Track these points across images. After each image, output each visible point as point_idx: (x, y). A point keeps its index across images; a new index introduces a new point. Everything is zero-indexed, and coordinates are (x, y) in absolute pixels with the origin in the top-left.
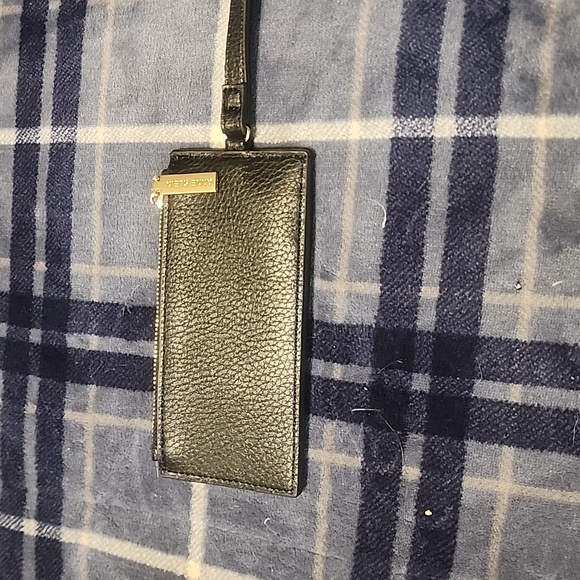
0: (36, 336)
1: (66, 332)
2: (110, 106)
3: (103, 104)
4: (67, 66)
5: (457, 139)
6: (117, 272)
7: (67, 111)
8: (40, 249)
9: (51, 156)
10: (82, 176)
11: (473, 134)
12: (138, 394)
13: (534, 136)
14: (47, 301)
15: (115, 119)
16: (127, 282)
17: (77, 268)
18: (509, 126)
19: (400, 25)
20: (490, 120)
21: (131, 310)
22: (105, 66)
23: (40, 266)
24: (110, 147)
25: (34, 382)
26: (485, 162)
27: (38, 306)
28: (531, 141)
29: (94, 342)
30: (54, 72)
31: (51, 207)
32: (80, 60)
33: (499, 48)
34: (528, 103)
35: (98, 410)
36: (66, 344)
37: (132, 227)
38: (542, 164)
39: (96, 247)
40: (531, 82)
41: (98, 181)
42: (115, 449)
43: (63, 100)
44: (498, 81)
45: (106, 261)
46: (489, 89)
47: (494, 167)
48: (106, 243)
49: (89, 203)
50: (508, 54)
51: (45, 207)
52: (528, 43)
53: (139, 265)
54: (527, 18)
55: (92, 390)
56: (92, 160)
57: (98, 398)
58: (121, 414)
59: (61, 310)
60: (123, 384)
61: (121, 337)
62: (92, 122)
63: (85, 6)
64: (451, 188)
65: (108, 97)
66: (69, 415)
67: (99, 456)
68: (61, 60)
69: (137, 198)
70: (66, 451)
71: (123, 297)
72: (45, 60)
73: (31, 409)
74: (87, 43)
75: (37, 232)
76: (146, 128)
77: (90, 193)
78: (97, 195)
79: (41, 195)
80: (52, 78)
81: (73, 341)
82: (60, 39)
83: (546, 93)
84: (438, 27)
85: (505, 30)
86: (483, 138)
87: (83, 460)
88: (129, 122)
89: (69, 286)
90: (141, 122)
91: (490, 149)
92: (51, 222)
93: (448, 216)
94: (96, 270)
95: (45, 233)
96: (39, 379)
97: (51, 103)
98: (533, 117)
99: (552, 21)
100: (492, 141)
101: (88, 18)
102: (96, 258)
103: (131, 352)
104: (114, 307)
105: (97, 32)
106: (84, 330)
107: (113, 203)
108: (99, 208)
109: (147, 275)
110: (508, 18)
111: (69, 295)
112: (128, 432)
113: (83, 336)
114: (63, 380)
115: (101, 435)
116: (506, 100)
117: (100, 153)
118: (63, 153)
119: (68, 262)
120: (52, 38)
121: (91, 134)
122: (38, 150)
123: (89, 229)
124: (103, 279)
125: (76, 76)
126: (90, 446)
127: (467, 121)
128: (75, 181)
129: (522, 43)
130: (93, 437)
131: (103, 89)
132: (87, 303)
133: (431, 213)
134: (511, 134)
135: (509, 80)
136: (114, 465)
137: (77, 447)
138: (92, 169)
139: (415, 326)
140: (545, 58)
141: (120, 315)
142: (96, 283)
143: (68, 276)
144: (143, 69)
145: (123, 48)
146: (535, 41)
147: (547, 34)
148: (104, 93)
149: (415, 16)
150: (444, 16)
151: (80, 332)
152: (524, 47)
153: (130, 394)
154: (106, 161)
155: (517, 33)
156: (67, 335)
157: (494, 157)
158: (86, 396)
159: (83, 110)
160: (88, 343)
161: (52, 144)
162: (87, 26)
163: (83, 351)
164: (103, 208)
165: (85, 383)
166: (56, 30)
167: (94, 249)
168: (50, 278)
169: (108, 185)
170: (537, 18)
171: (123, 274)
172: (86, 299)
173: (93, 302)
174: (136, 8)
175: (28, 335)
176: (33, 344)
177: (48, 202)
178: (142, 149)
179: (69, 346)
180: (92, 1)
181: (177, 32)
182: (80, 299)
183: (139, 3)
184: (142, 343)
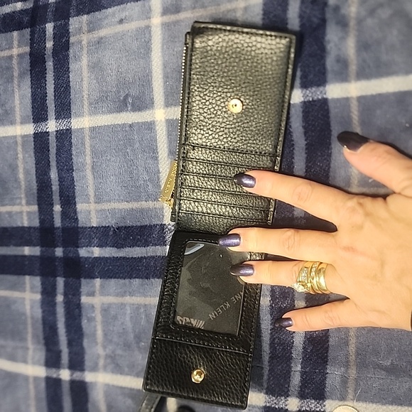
0: (59, 252)
1: (78, 247)
2: (90, 104)
3: (86, 103)
4: (60, 81)
5: (304, 103)
6: (106, 206)
7: (64, 110)
8: (56, 197)
9: (56, 138)
10: (78, 149)
11: (313, 98)
12: (127, 281)
13: (349, 96)
14: (64, 229)
15: (94, 112)
16: (113, 212)
17: (80, 207)
18: (334, 91)
20: (321, 89)
21: (117, 229)
22: (84, 79)
23: (57, 208)
24: (93, 129)
25: (60, 282)
26: (322, 115)
27: (59, 233)
28: (347, 99)
29: (97, 252)
31: (60, 170)
32: (69, 77)
34: (343, 77)
35: (102, 294)
36: (79, 255)
37: (112, 177)
38: (356, 113)
39: (91, 192)
40: (343, 63)
41: (88, 151)
42: (115, 318)
43: (61, 103)
44: (324, 64)
45: (99, 200)
46: (319, 70)
47: (328, 117)
48: (97, 189)
49: (84, 165)
50: (328, 47)
51: (56, 171)
52: (339, 39)
53: (119, 201)
54: (337, 23)
55: (98, 282)
56: (83, 139)
57: (102, 286)
58: (117, 295)
59: (74, 234)
60: (117, 276)
61: (113, 247)
62: (80, 115)
63: (69, 43)
64: (305, 133)
65: (89, 98)
66: (84, 299)
67: (106, 323)
68: (57, 78)
69: (113, 159)
70: (84, 323)
71: (111, 222)
72: (47, 79)
73: (60, 298)
74: (72, 66)
75: (53, 187)
76: (114, 115)
77: (84, 159)
78: (88, 160)
79: (53, 163)
80: (53, 90)
81: (83, 252)
82: (54, 65)
83: (353, 68)
86: (319, 100)
87: (95, 327)
88: (103, 113)
89: (77, 218)
90: (110, 112)
91: (324, 107)
92: (61, 180)
93: (306, 149)
94: (93, 207)
95: (58, 187)
96: (64, 279)
97: (53, 105)
98: (347, 84)
99: (352, 23)
100: (325, 101)
101: (71, 51)
102: (92, 199)
103: (120, 255)
104: (107, 228)
105: (78, 59)
106: (89, 245)
107: (99, 164)
108: (90, 168)
109: (125, 207)
110: (326, 25)
111: (78, 224)
112: (123, 306)
113: (89, 249)
114: (79, 278)
115: (106, 310)
116: (330, 76)
117: (87, 133)
118: (65, 136)
119: (75, 204)
120: (50, 65)
121: (81, 122)
122: (49, 136)
123: (86, 181)
124: (97, 211)
125: (67, 88)
126: (99, 318)
127: (308, 91)
128: (74, 152)
130: (101, 312)
131: (85, 94)
132: (89, 228)
133: (296, 149)
134: (336, 96)
135: (330, 62)
136: (115, 328)
137: (91, 320)
138: (83, 144)
140: (350, 47)
141: (111, 233)
142: (93, 215)
143: (75, 212)
144: (108, 79)
145: (95, 67)
146: (343, 37)
147: (350, 32)
148: (86, 96)
151: (87, 246)
152: (337, 41)
153: (122, 281)
154: (91, 138)
155: (332, 35)
156: (79, 249)
157: (327, 111)
158: (94, 286)
159: (74, 108)
160: (92, 253)
161: (57, 131)
162: (71, 56)
163: (90, 258)
164: (93, 167)
165: (93, 277)
166: (52, 59)
167: (90, 193)
168: (64, 214)
169: (95, 153)
170: (343, 23)
171: (110, 208)
172: (88, 226)
173: (93, 227)
174: (100, 41)
175: (54, 252)
176: (58, 257)
177: (58, 167)
178: (113, 128)
179: (81, 256)
180: (72, 40)
181: (127, 54)
182: (85, 225)
183: (102, 38)
184: (127, 249)
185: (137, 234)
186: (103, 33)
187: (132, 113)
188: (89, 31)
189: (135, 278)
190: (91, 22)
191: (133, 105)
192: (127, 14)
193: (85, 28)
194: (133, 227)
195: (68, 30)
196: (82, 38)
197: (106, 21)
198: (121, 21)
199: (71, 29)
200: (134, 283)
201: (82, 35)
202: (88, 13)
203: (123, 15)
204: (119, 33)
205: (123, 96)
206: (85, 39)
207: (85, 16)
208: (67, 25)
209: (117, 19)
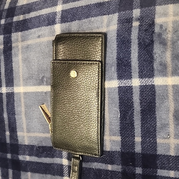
0: (9, 156)
1: (18, 155)
2: (24, 80)
3: (21, 79)
4: (8, 67)
5: (141, 86)
6: (32, 135)
7: (10, 82)
8: (7, 127)
9: (6, 97)
10: (17, 103)
11: (146, 84)
12: (44, 175)
13: (167, 84)
14: (11, 145)
15: (26, 84)
16: (36, 138)
17: (19, 134)
18: (158, 81)
19: (116, 48)
20: (151, 79)
21: (38, 147)
22: (20, 66)
23: (8, 133)
24: (25, 93)
25: (10, 172)
26: (151, 94)
27: (9, 146)
28: (166, 86)
29: (28, 158)
30: (4, 69)
31: (8, 114)
32: (12, 65)
33: (151, 54)
34: (164, 73)
36: (19, 159)
37: (36, 119)
38: (171, 94)
40: (164, 66)
41: (23, 105)
43: (8, 78)
44: (153, 66)
45: (29, 131)
46: (149, 69)
47: (155, 96)
48: (28, 125)
49: (21, 112)
50: (155, 57)
51: (7, 114)
52: (162, 52)
53: (39, 132)
54: (160, 43)
55: (29, 174)
56: (20, 98)
57: (32, 176)
59: (16, 148)
60: (39, 172)
61: (36, 156)
62: (18, 85)
63: (11, 47)
64: (141, 103)
65: (23, 77)
68: (6, 65)
69: (36, 110)
71: (35, 143)
74: (14, 59)
75: (5, 122)
76: (37, 87)
77: (21, 109)
78: (23, 109)
79: (5, 110)
80: (4, 71)
81: (21, 158)
82: (5, 58)
83: (170, 69)
84: (130, 49)
85: (153, 48)
86: (150, 85)
89: (18, 140)
90: (34, 85)
91: (153, 89)
92: (9, 119)
93: (141, 113)
94: (25, 134)
95: (8, 122)
96: (12, 170)
97: (5, 79)
98: (166, 78)
99: (169, 43)
100: (153, 86)
101: (13, 51)
102: (25, 130)
103: (40, 161)
104: (33, 146)
105: (17, 55)
106: (24, 154)
107: (29, 112)
108: (24, 114)
109: (42, 136)
110: (153, 44)
111: (18, 143)
113: (24, 156)
114: (20, 171)
116: (156, 72)
117: (22, 95)
118: (11, 96)
119: (16, 132)
120: (2, 58)
121: (19, 89)
122: (2, 95)
123: (22, 120)
124: (28, 137)
125: (12, 70)
127: (143, 80)
128: (15, 105)
129: (160, 52)
131: (21, 74)
132: (24, 145)
133: (135, 112)
134: (159, 84)
135: (156, 65)
138: (20, 101)
139: (134, 151)
140: (168, 57)
141: (35, 149)
142: (26, 138)
143: (17, 136)
144: (33, 67)
145: (25, 60)
146: (164, 51)
147: (168, 48)
148: (21, 76)
149: (121, 45)
150: (131, 45)
151: (23, 155)
152: (160, 53)
153: (41, 175)
154: (24, 98)
155: (157, 49)
156: (19, 156)
157: (155, 92)
158: (27, 176)
159: (15, 82)
160: (26, 158)
161: (6, 93)
162: (13, 53)
163: (25, 161)
164: (25, 114)
165: (27, 171)
166: (3, 55)
167: (24, 127)
168: (11, 137)
169: (26, 106)
170: (164, 43)
171: (34, 136)
172: (23, 144)
173: (26, 145)
174: (28, 47)
175: (7, 156)
176: (9, 159)
177: (7, 112)
178: (36, 94)
179: (20, 159)
180: (13, 45)
181: (43, 54)
182: (22, 144)
183: (29, 45)
184: (43, 159)
185: (48, 151)
186: (29, 42)
187: (46, 86)
188: (22, 41)
189: (48, 174)
190: (23, 36)
191: (47, 82)
192: (42, 33)
193: (20, 39)
194: (46, 147)
195: (11, 40)
196: (19, 45)
197: (31, 36)
198: (39, 37)
199: (13, 39)
200: (48, 176)
201: (18, 43)
202: (21, 31)
203: (40, 34)
204: (38, 43)
205: (41, 76)
206: (20, 45)
207: (20, 33)
208: (10, 37)
209: (37, 36)
